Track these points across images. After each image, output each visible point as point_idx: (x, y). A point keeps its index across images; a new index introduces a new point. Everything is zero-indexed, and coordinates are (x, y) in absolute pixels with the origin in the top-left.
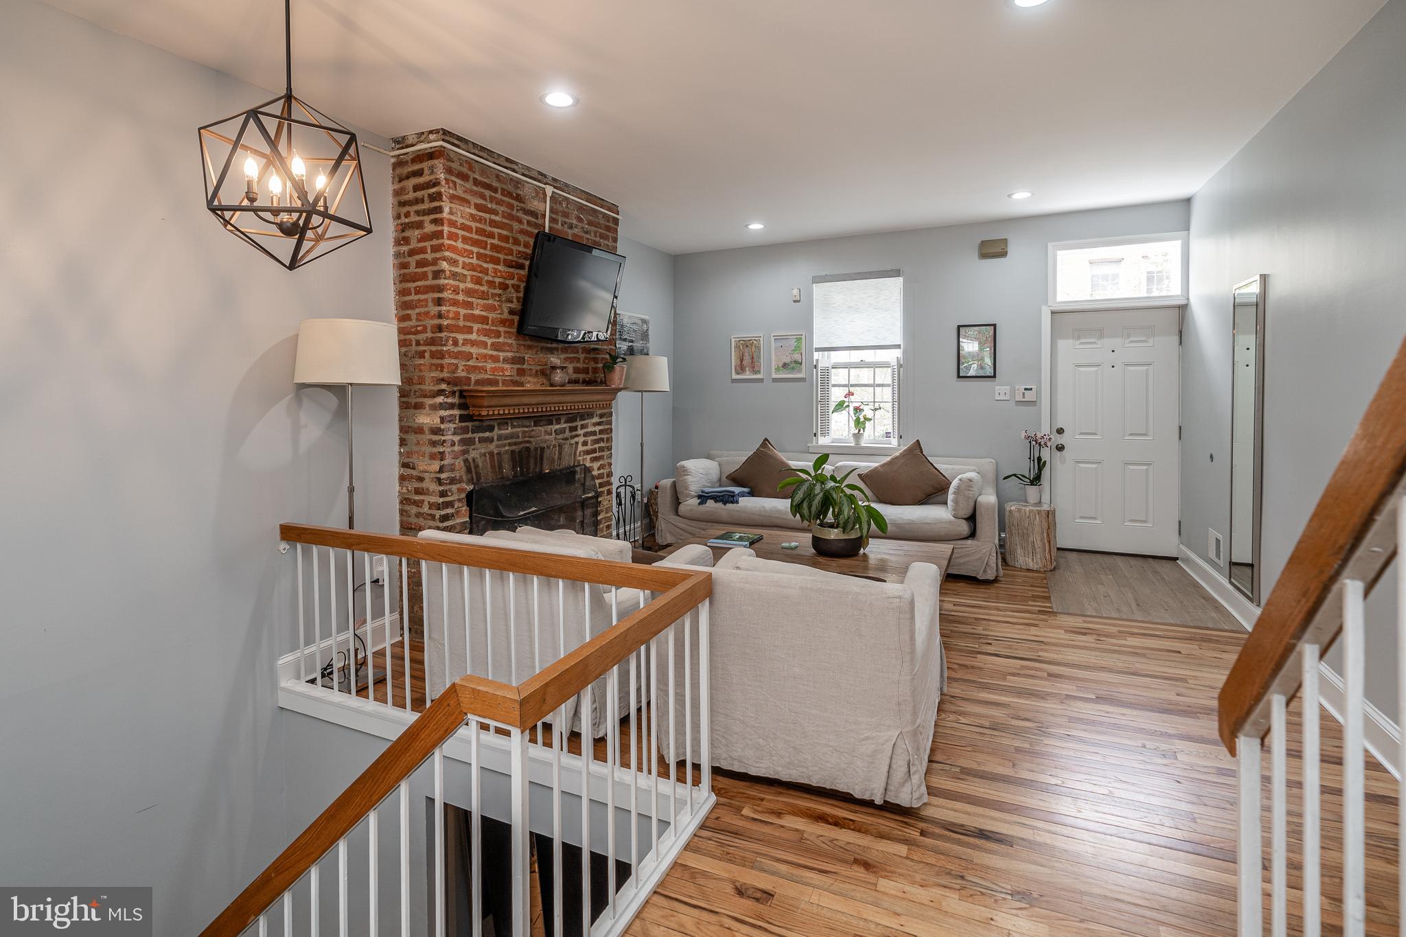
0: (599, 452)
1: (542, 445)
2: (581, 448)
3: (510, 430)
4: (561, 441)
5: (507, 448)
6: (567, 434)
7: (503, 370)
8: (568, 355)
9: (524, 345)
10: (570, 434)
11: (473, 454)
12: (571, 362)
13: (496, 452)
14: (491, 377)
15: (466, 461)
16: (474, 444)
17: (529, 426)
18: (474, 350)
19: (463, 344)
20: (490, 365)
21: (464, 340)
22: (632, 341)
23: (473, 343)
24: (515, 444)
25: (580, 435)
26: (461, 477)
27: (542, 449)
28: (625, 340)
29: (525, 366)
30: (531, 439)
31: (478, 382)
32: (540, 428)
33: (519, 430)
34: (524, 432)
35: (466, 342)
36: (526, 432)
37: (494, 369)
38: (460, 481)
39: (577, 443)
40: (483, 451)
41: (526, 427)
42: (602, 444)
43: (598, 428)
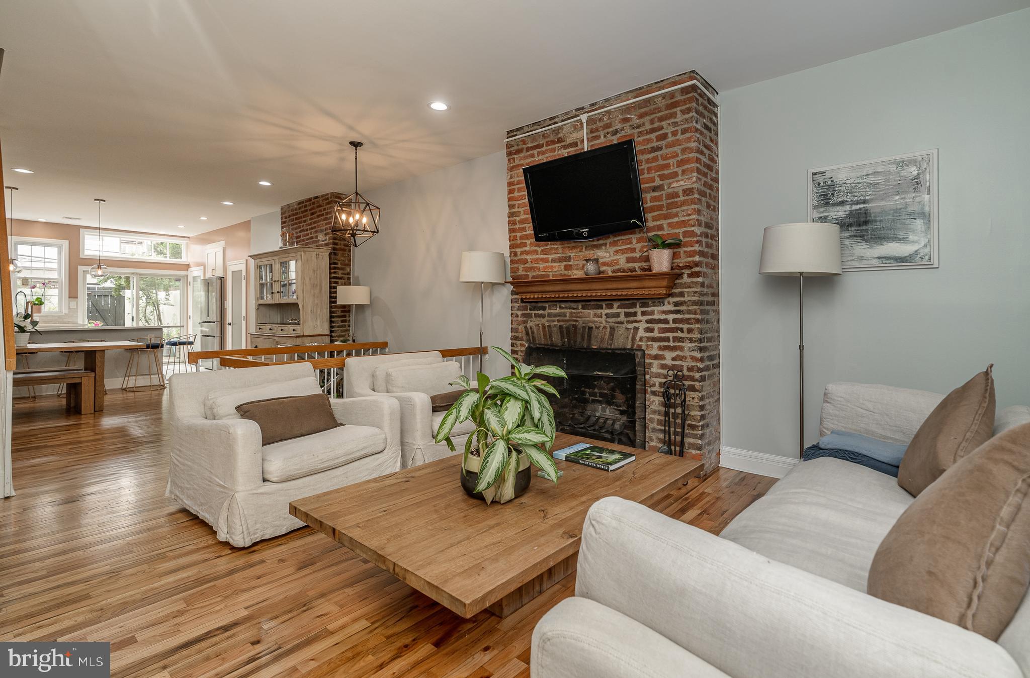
0: (674, 341)
1: (590, 325)
2: (641, 333)
3: (558, 310)
4: (613, 324)
5: (556, 323)
6: (622, 318)
7: (552, 267)
8: (620, 248)
9: (569, 247)
10: (626, 319)
11: (530, 324)
12: (623, 254)
13: (547, 324)
14: (543, 273)
15: (526, 327)
16: (532, 317)
17: (577, 309)
18: (529, 257)
19: (521, 255)
20: (542, 265)
21: (521, 252)
22: (864, 202)
23: (527, 253)
24: (563, 321)
25: (640, 321)
26: (522, 337)
27: (590, 328)
28: (842, 203)
29: (571, 263)
30: (578, 319)
31: (533, 277)
32: (589, 311)
33: (566, 310)
34: (571, 313)
35: (522, 253)
36: (574, 313)
37: (545, 268)
38: (522, 339)
39: (636, 329)
40: (537, 323)
41: (574, 309)
42: (679, 334)
43: (670, 317)
